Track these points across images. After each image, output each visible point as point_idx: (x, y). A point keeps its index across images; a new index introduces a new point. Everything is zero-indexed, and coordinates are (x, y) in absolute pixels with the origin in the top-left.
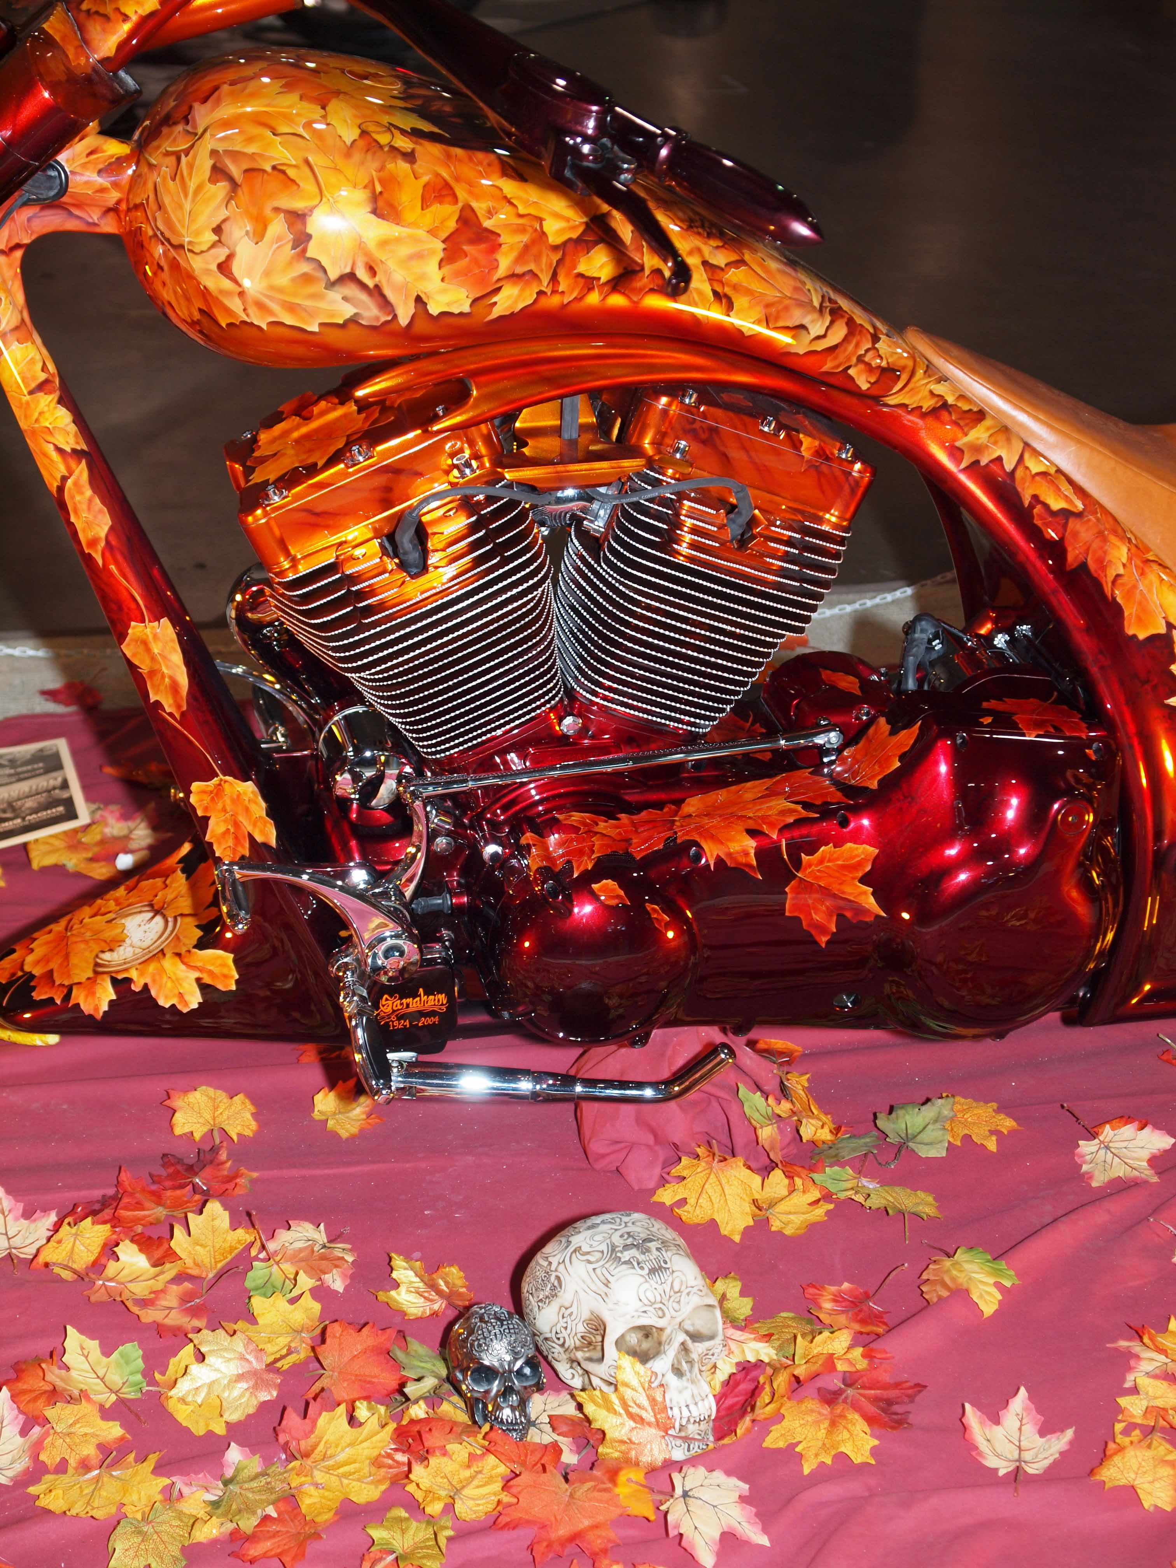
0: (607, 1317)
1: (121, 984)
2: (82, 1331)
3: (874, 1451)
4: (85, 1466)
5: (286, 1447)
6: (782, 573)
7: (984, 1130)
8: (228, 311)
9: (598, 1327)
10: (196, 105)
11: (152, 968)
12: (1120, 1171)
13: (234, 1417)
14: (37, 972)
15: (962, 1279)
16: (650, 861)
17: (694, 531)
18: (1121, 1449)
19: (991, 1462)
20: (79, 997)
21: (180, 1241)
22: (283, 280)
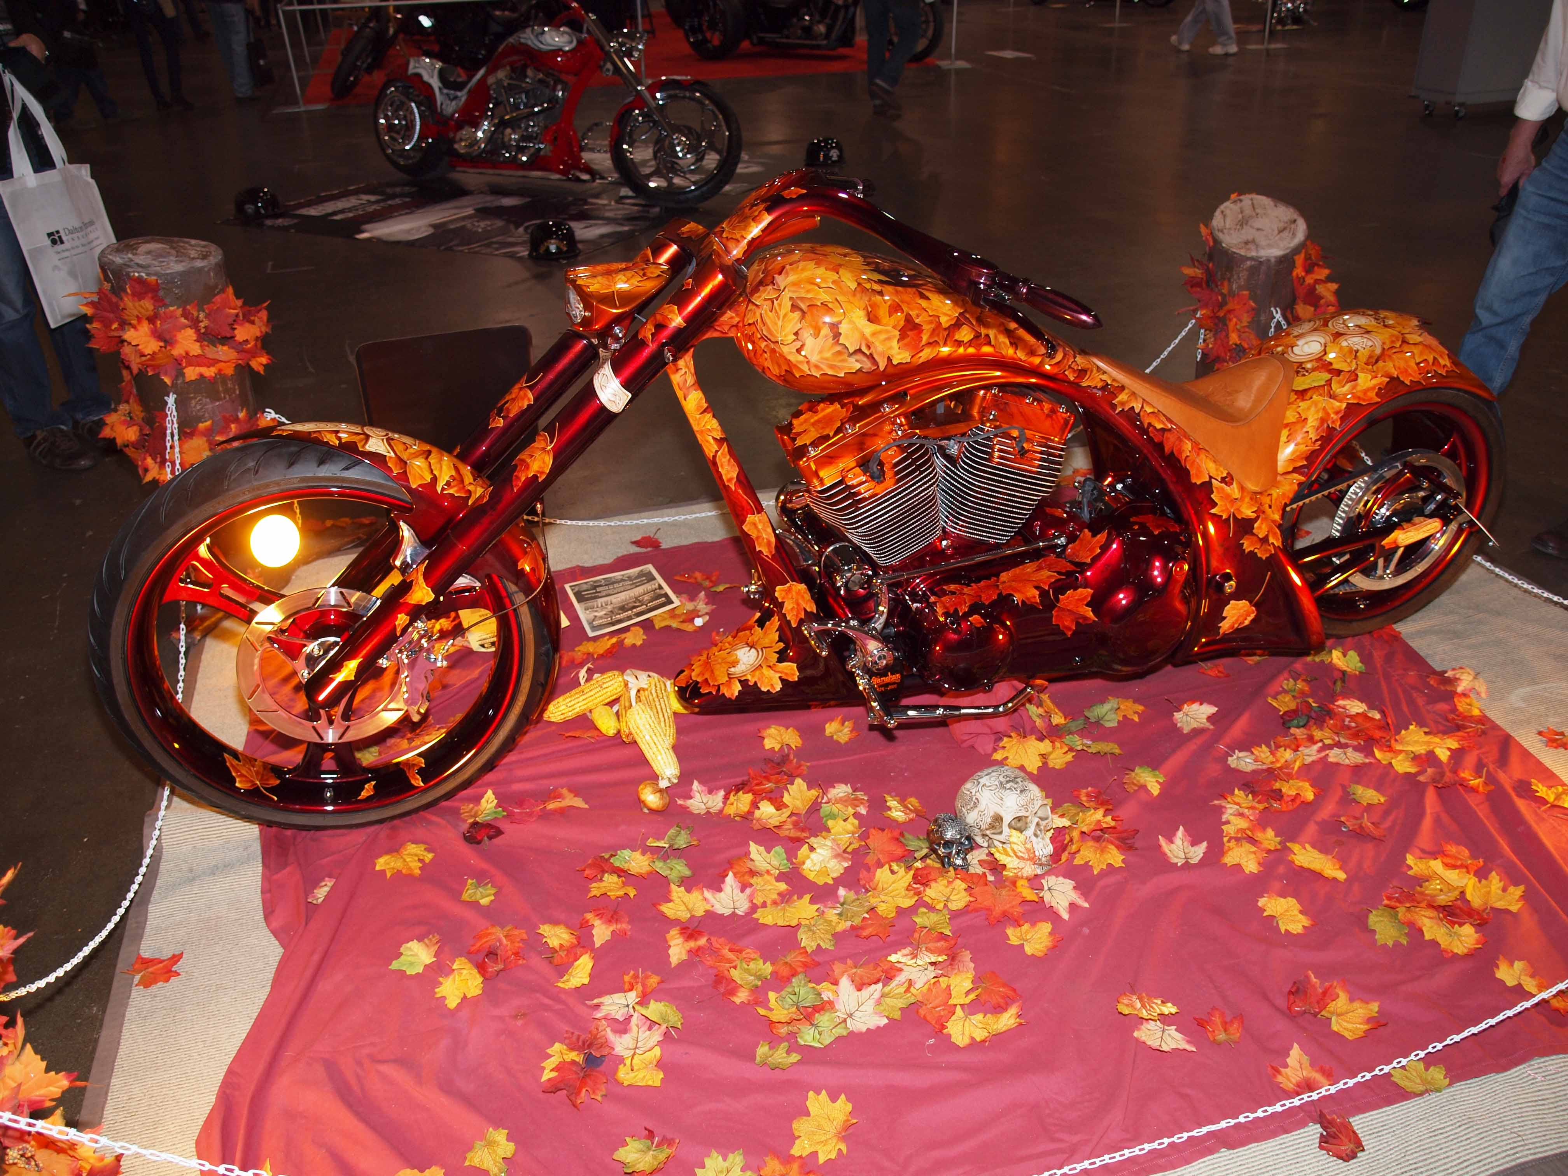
0: (1003, 814)
1: (744, 683)
2: (756, 843)
3: (1123, 861)
4: (775, 903)
5: (864, 887)
6: (1040, 467)
7: (1131, 712)
8: (801, 370)
9: (998, 819)
10: (776, 276)
11: (757, 673)
12: (1195, 725)
13: (835, 875)
14: (699, 680)
15: (1142, 781)
16: (993, 604)
17: (1000, 450)
18: (1230, 849)
19: (1175, 860)
20: (724, 690)
21: (786, 799)
22: (828, 355)
